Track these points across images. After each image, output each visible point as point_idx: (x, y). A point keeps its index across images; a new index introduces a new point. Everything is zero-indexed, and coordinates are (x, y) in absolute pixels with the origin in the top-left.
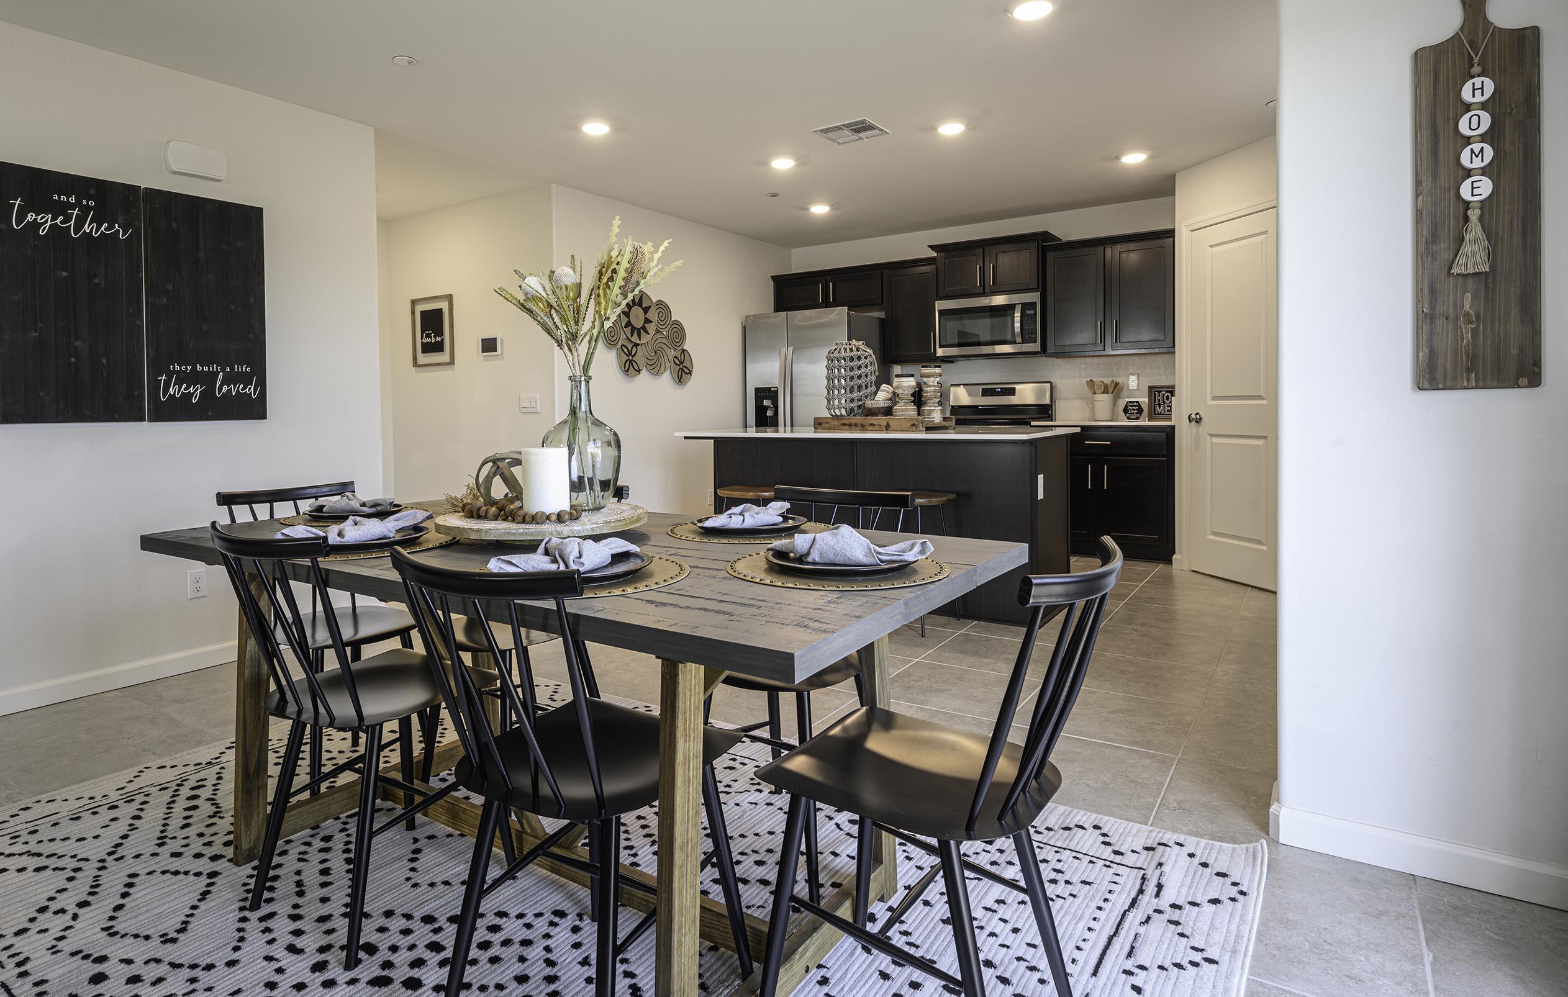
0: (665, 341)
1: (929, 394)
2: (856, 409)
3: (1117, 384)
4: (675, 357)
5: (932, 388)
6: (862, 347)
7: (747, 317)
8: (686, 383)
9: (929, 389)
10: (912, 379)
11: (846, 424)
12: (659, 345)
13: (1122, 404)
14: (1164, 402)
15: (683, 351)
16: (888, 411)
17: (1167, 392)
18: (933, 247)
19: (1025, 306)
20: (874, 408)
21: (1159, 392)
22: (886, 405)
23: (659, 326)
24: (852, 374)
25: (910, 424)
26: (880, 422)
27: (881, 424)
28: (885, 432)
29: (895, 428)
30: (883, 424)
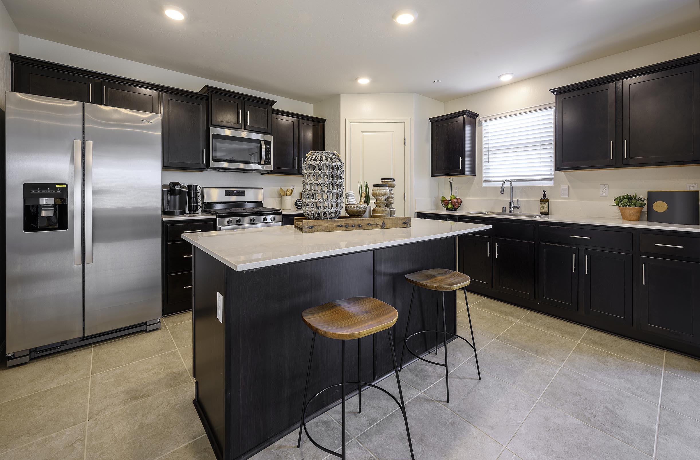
19: (266, 142)
25: (402, 222)
26: (377, 222)
27: (377, 224)
28: (380, 230)
29: (390, 226)
30: (379, 224)
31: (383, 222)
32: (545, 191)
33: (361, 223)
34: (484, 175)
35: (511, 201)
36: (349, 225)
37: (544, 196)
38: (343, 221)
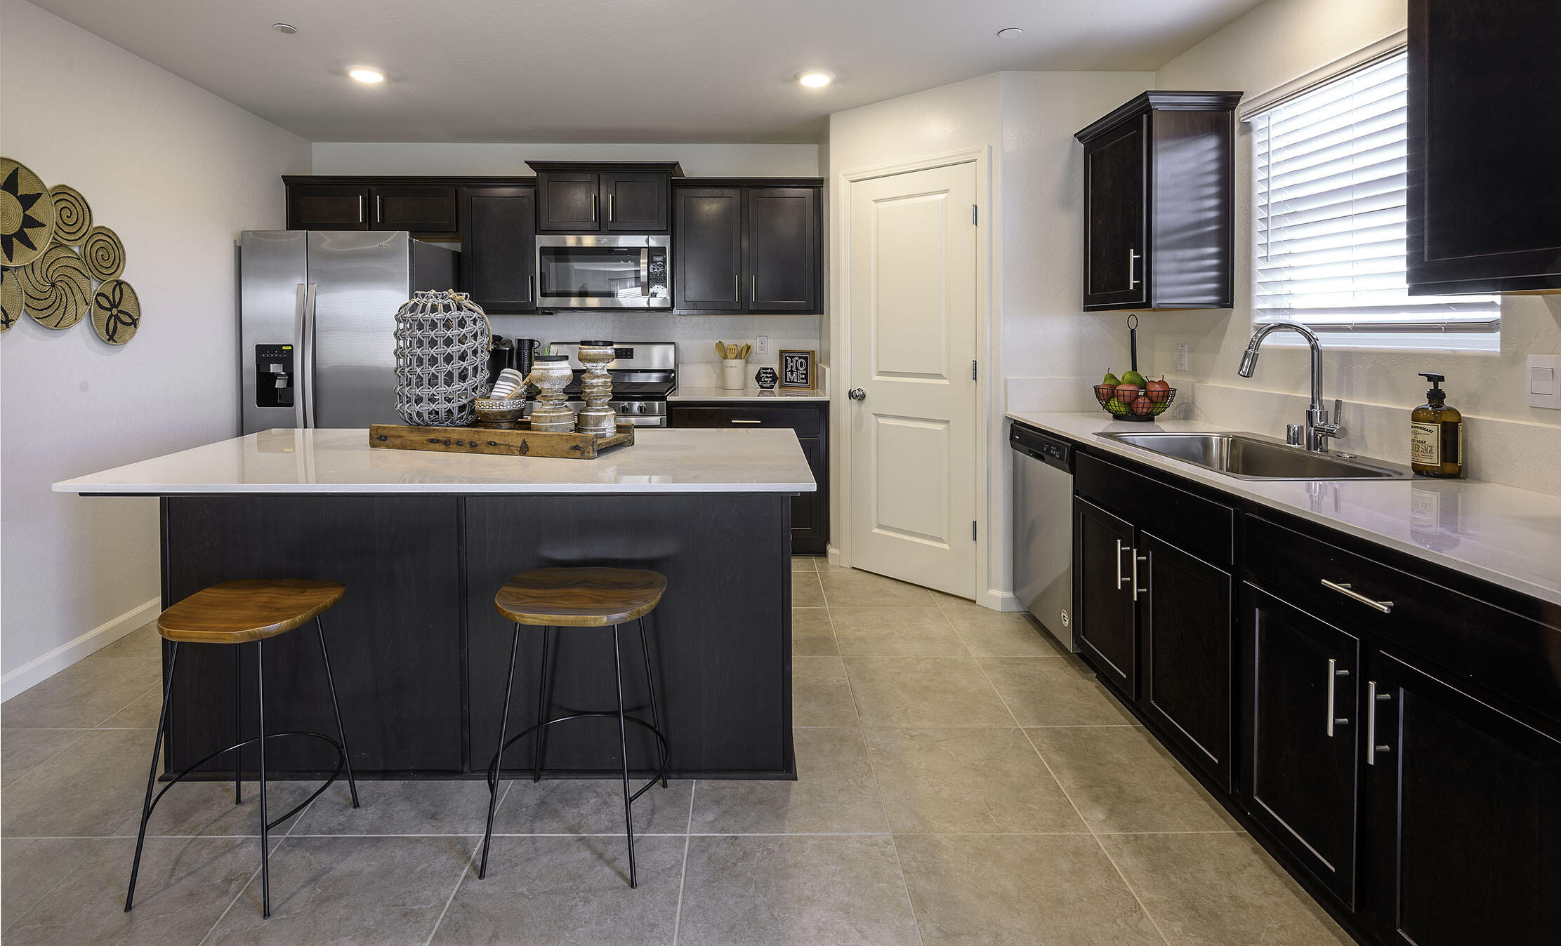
0: (76, 264)
1: (595, 390)
2: (456, 412)
3: (749, 348)
4: (99, 294)
5: (601, 381)
6: (466, 302)
7: (243, 233)
8: (125, 342)
9: (595, 381)
10: (565, 364)
11: (438, 441)
12: (62, 271)
13: (753, 370)
14: (797, 369)
15: (120, 284)
16: (518, 420)
17: (800, 358)
18: (532, 164)
19: (652, 252)
20: (494, 414)
21: (792, 357)
22: (515, 407)
23: (61, 233)
24: (449, 350)
25: (570, 446)
26: (509, 440)
27: (511, 444)
28: (517, 459)
29: (540, 452)
30: (515, 444)
31: (524, 442)
32: (1442, 379)
33: (475, 438)
34: (1259, 305)
35: (1312, 407)
36: (452, 441)
37: (1436, 396)
38: (440, 432)
